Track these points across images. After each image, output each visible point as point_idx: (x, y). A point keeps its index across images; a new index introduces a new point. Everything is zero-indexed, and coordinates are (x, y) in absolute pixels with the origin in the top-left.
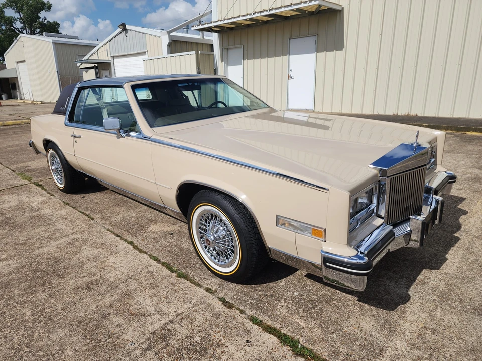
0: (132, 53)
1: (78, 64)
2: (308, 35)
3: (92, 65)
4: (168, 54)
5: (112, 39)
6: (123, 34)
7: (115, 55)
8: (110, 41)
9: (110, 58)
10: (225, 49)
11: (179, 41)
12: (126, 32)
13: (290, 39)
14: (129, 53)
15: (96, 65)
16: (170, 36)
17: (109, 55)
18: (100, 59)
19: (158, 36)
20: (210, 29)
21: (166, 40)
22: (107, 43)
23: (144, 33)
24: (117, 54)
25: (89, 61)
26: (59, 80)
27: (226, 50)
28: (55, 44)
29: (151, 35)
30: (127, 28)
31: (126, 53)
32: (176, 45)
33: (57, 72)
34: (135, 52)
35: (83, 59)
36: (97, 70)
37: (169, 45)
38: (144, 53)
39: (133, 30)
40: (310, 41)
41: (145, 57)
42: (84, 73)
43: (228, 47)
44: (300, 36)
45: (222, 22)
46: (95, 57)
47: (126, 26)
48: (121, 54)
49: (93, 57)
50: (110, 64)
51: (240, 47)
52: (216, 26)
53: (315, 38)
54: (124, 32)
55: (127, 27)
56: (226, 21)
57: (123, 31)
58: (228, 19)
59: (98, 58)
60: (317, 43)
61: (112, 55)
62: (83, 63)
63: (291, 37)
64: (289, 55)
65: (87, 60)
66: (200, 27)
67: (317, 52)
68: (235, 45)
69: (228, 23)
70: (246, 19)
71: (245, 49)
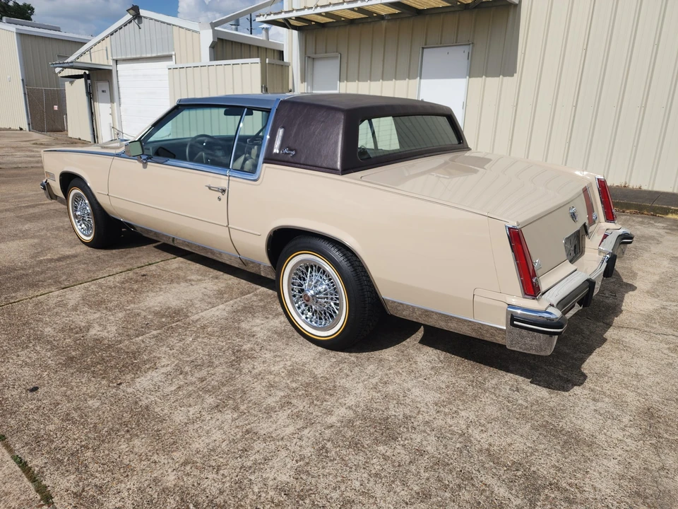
0: (149, 55)
1: (57, 70)
2: (456, 44)
3: (81, 72)
4: (211, 60)
5: (116, 31)
6: (134, 24)
7: (119, 57)
8: (112, 34)
9: (111, 63)
10: (309, 58)
11: (229, 41)
12: (140, 22)
13: (423, 48)
14: (144, 56)
15: (87, 72)
16: (215, 32)
17: (110, 57)
18: (93, 62)
19: (193, 31)
20: (285, 24)
21: (207, 38)
22: (107, 37)
23: (170, 24)
24: (124, 57)
25: (75, 64)
26: (25, 94)
27: (310, 60)
28: (21, 35)
29: (182, 28)
30: (141, 14)
31: (138, 56)
32: (224, 48)
33: (23, 80)
34: (154, 55)
35: (66, 61)
36: (89, 81)
37: (213, 46)
38: (169, 57)
39: (152, 19)
40: (458, 55)
41: (171, 64)
42: (67, 84)
43: (314, 56)
44: (441, 44)
45: (311, 12)
46: (85, 59)
47: (140, 10)
48: (129, 57)
49: (81, 59)
50: (110, 71)
51: (336, 57)
52: (298, 19)
53: (467, 49)
54: (136, 21)
55: (143, 12)
56: (319, 10)
57: (134, 19)
58: (322, 7)
59: (89, 62)
60: (470, 57)
61: (115, 58)
62: (65, 68)
63: (426, 45)
64: (421, 78)
65: (72, 62)
66: (272, 17)
67: (471, 74)
68: (326, 53)
69: (320, 14)
70: (352, 9)
71: (344, 60)
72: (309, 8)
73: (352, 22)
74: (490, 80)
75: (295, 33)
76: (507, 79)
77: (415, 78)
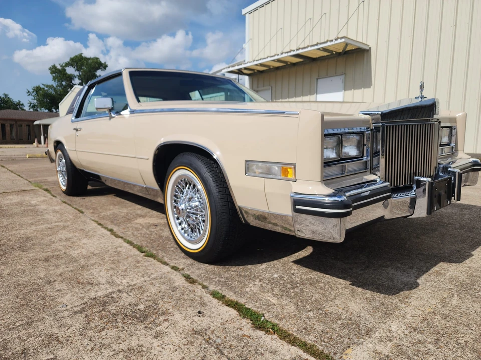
2: (336, 75)
13: (317, 79)
20: (239, 72)
27: (255, 92)
40: (338, 81)
43: (257, 89)
44: (327, 76)
45: (251, 64)
51: (269, 89)
52: (245, 69)
53: (342, 77)
56: (255, 63)
58: (256, 61)
60: (345, 82)
63: (319, 76)
64: (317, 94)
66: (231, 69)
67: (345, 90)
68: (263, 87)
69: (256, 65)
70: (273, 61)
71: (273, 90)
72: (250, 62)
73: (277, 69)
74: (356, 91)
75: (246, 78)
76: (366, 90)
77: (314, 94)
